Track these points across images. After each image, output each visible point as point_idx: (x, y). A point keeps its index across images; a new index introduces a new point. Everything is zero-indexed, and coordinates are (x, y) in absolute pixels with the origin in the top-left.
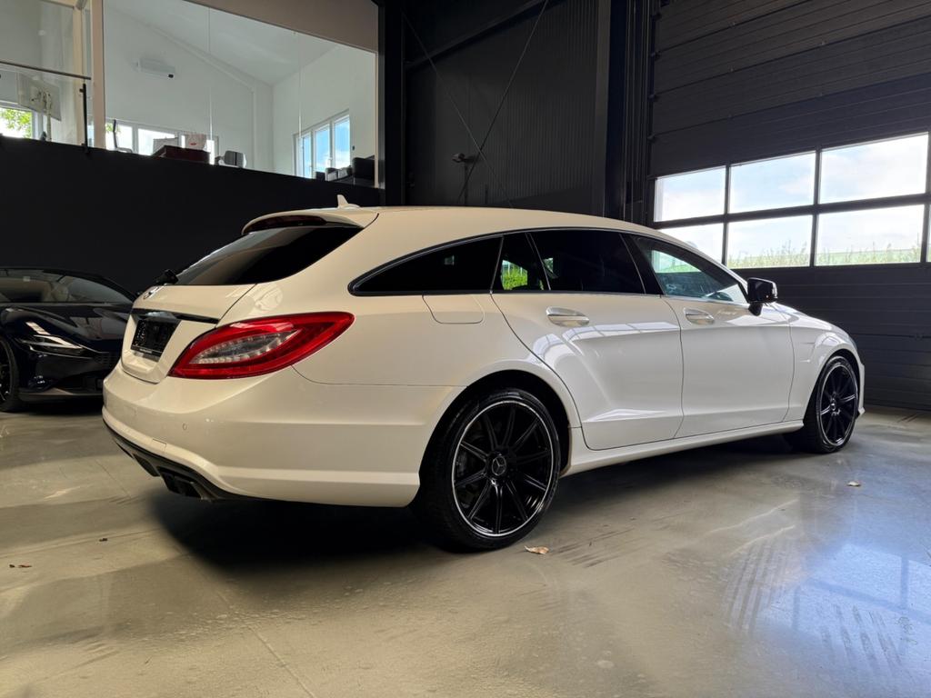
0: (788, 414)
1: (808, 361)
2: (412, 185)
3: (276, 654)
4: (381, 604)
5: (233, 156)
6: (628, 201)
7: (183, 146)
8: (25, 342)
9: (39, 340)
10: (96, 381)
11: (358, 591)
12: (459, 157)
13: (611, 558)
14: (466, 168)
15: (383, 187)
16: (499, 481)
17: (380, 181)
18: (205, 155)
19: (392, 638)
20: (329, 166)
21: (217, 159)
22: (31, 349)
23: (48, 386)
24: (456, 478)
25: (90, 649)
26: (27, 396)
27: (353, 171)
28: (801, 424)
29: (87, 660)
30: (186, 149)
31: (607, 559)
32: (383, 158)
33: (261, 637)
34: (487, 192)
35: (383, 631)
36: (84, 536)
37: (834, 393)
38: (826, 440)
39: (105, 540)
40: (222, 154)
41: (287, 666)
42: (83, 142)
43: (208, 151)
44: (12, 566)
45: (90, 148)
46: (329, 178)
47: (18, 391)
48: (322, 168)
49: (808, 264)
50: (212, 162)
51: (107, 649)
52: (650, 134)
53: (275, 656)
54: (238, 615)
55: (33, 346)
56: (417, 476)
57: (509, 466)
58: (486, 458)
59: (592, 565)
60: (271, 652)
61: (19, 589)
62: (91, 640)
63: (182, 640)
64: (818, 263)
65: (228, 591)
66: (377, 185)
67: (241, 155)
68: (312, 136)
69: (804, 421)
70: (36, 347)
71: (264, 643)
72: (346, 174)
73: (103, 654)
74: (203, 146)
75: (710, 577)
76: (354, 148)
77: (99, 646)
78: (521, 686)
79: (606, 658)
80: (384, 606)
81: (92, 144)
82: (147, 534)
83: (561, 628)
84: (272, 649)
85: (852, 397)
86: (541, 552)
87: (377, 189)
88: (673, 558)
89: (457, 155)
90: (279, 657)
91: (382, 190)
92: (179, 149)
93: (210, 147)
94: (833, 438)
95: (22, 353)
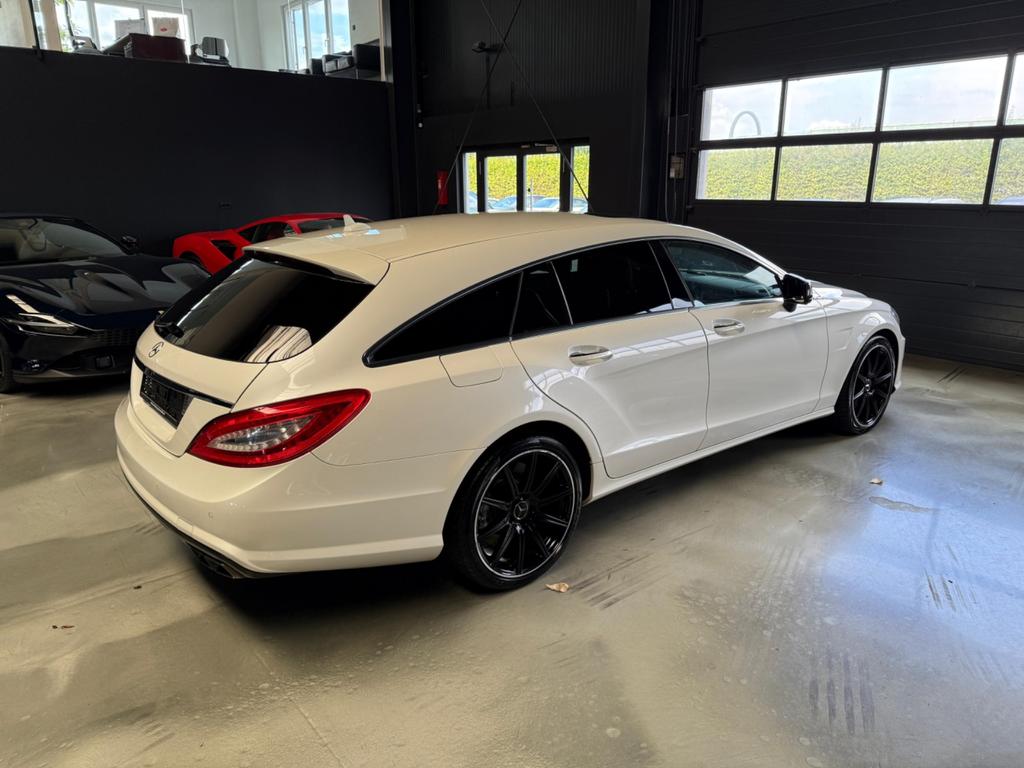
0: (819, 402)
1: (845, 348)
2: (425, 77)
3: (318, 731)
4: (412, 664)
5: (212, 44)
6: (673, 114)
7: (152, 33)
8: (10, 321)
9: (26, 319)
10: (95, 359)
11: (389, 647)
12: (480, 47)
13: (628, 595)
14: (488, 60)
15: (391, 80)
16: (522, 523)
17: (387, 73)
18: (179, 43)
19: (421, 707)
20: (326, 53)
21: (194, 48)
22: (20, 329)
23: (43, 369)
24: (479, 531)
25: (147, 732)
26: (21, 378)
27: (356, 61)
28: (833, 411)
29: (148, 744)
30: (156, 37)
31: (623, 597)
32: (390, 44)
33: (303, 711)
34: (512, 91)
35: (413, 699)
36: (116, 582)
37: (870, 373)
38: (857, 422)
39: (139, 587)
40: (199, 42)
41: (330, 746)
42: (34, 44)
43: (182, 38)
44: (55, 627)
45: (44, 51)
46: (328, 67)
47: (12, 372)
48: (319, 54)
49: (863, 199)
50: (188, 52)
51: (164, 730)
52: (699, 35)
53: (317, 734)
54: (279, 684)
55: (22, 326)
56: (440, 537)
57: (531, 508)
58: (508, 506)
59: (610, 604)
60: (314, 729)
61: (67, 657)
62: (147, 720)
63: (230, 717)
64: (874, 199)
65: (267, 652)
66: (383, 78)
67: (222, 41)
68: (304, 8)
69: (836, 407)
70: (26, 327)
71: (306, 718)
72: (347, 65)
73: (161, 737)
74: (176, 32)
75: (719, 618)
76: (354, 28)
77: (156, 727)
78: (538, 761)
79: (614, 726)
80: (414, 667)
81: (45, 46)
82: (179, 577)
83: (576, 690)
84: (314, 726)
85: (889, 375)
86: (562, 590)
87: (384, 83)
88: (686, 593)
89: (477, 45)
90: (321, 734)
91: (389, 84)
92: (147, 37)
93: (184, 34)
94: (863, 420)
95: (11, 333)
